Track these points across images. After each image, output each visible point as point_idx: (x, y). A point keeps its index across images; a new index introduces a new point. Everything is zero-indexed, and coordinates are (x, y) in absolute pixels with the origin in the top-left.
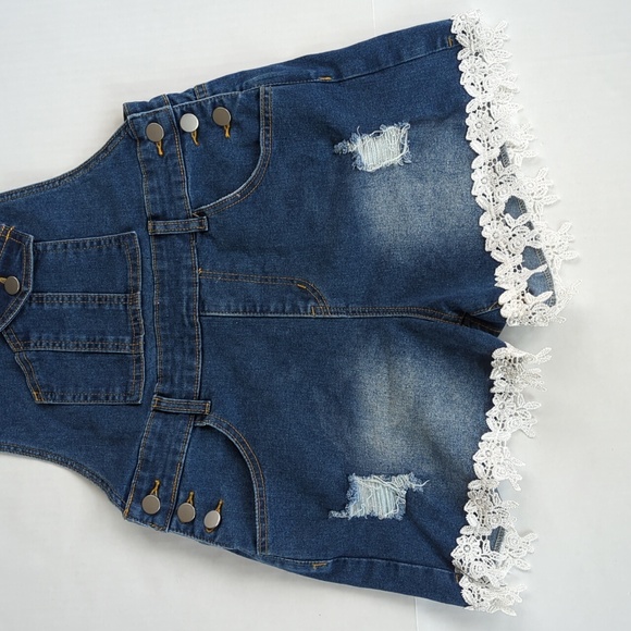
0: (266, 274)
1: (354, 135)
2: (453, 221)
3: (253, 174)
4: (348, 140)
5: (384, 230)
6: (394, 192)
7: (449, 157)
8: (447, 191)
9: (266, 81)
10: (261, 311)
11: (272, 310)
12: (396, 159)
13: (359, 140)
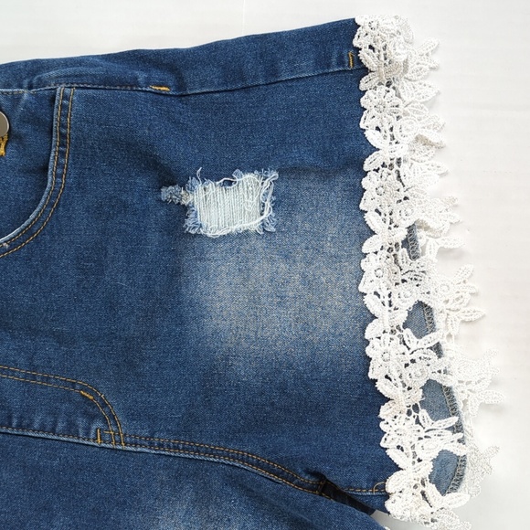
0: (35, 368)
1: (192, 181)
2: (326, 325)
3: (32, 216)
4: (183, 185)
5: (223, 325)
6: (245, 272)
7: (332, 231)
8: (323, 279)
9: (70, 80)
10: (19, 426)
11: (36, 426)
12: (253, 224)
13: (199, 187)
